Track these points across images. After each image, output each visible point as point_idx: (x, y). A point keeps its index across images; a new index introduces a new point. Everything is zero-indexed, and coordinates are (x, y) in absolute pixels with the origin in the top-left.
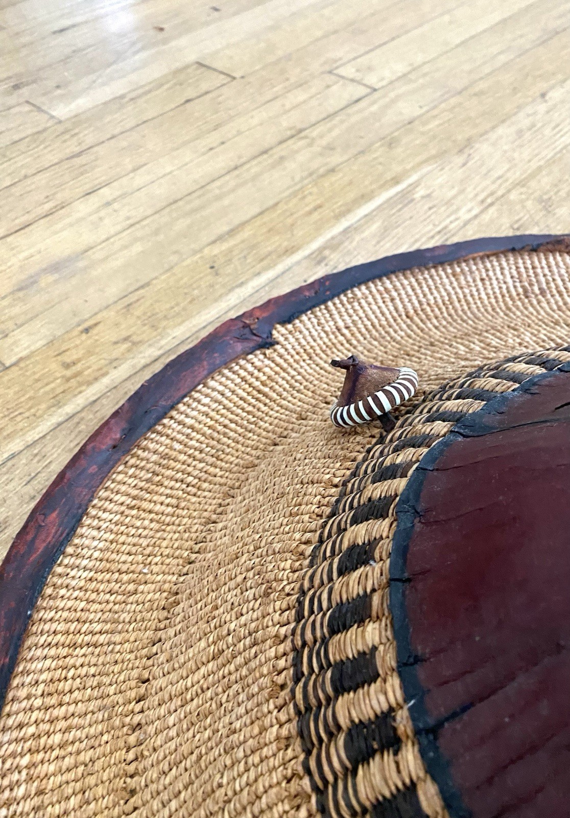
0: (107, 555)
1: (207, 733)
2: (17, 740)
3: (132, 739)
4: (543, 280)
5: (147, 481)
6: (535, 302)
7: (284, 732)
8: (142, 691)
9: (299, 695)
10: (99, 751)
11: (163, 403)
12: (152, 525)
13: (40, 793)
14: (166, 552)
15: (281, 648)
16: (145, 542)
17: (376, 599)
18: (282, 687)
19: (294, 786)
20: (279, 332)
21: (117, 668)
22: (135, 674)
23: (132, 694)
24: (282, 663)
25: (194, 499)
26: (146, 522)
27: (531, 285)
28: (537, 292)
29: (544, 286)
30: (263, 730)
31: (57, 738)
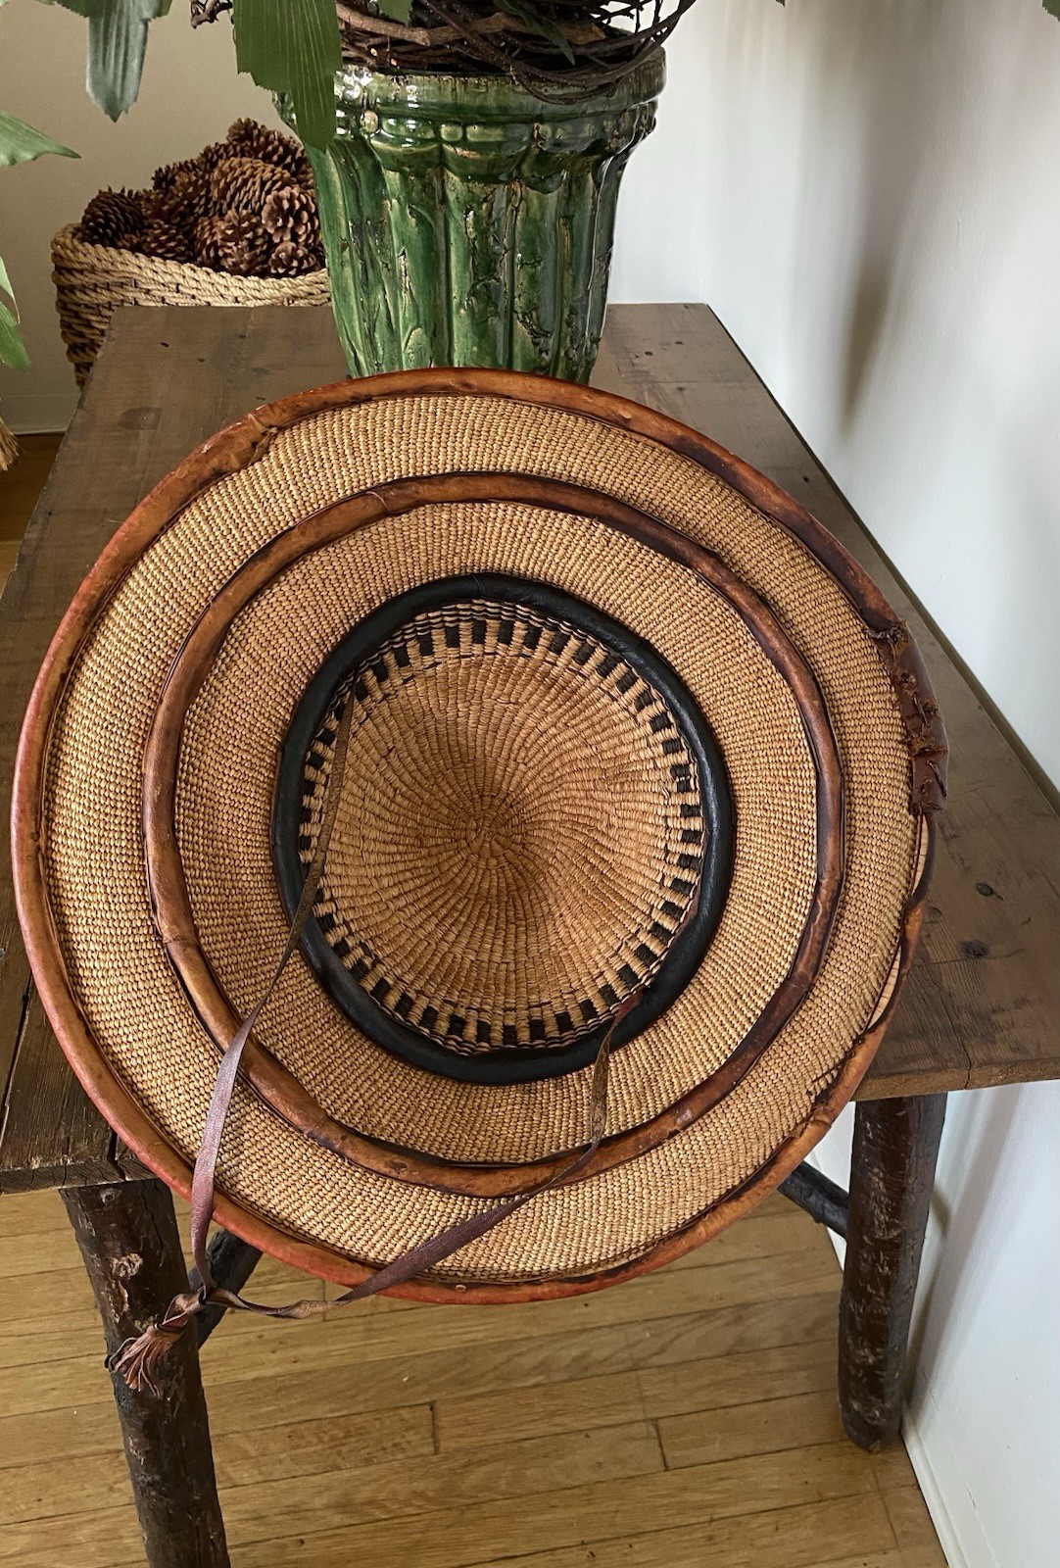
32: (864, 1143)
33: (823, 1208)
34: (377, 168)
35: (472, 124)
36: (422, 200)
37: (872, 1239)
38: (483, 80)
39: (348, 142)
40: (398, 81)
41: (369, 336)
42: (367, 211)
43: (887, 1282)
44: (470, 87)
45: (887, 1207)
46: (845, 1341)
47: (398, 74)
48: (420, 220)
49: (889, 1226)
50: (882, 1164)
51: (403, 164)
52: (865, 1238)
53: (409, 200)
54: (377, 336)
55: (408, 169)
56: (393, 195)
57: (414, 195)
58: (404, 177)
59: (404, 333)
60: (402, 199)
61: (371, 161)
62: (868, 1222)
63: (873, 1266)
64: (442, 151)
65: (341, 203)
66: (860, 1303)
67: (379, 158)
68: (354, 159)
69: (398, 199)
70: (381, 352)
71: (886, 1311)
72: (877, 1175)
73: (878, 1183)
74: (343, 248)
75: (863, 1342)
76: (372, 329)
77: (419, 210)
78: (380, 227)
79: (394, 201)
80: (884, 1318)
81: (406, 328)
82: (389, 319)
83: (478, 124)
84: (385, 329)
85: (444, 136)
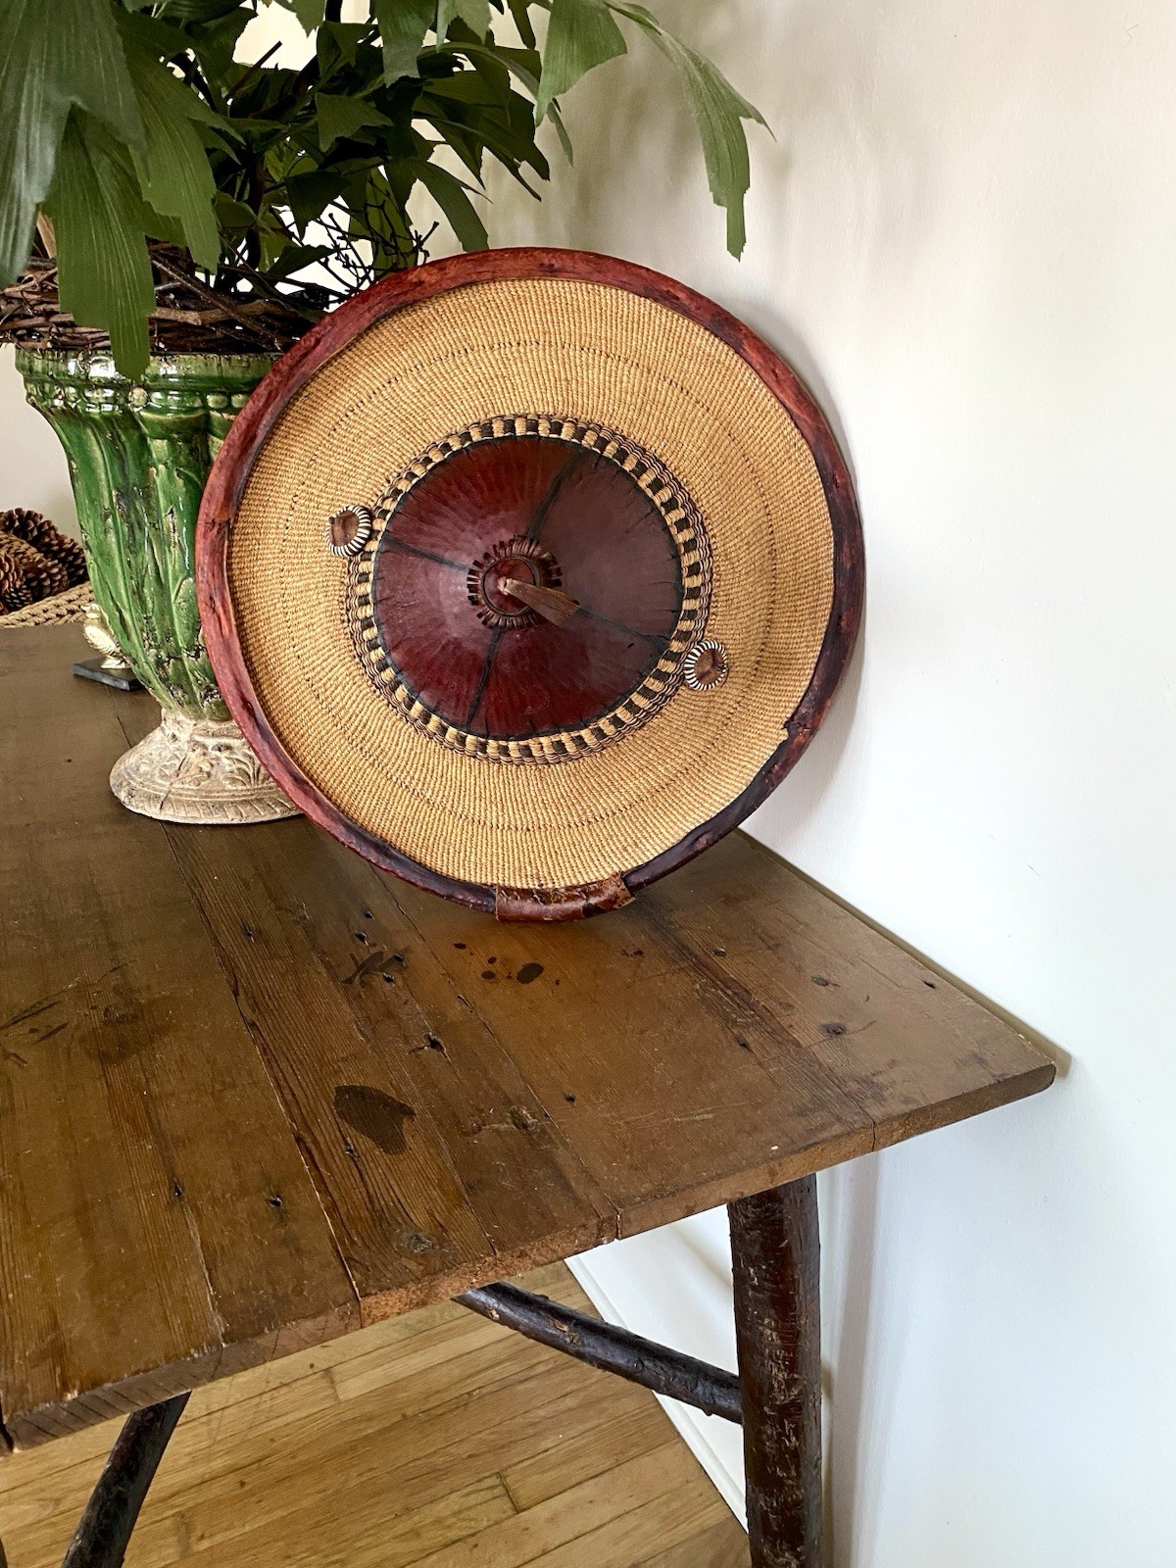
0: (816, 564)
1: (730, 499)
2: (809, 470)
3: (762, 490)
4: (627, 857)
5: (816, 612)
6: (629, 839)
7: (700, 504)
8: (767, 510)
9: (699, 515)
10: (775, 481)
11: (828, 653)
12: (802, 591)
13: (790, 458)
14: (788, 579)
15: (712, 533)
16: (801, 580)
17: (683, 550)
18: (706, 519)
19: (691, 487)
20: (784, 735)
21: (784, 516)
22: (774, 516)
23: (770, 507)
24: (710, 527)
25: (788, 614)
26: (806, 591)
27: (634, 851)
28: (628, 848)
29: (625, 853)
30: (708, 502)
31: (794, 478)
32: (750, 1293)
33: (712, 1395)
34: (143, 439)
35: (236, 393)
36: (189, 462)
37: (772, 1408)
38: (245, 357)
39: (116, 417)
40: (166, 360)
41: (138, 593)
42: (133, 477)
43: (796, 1454)
44: (234, 363)
45: (784, 1360)
46: (761, 1552)
47: (165, 355)
48: (188, 480)
49: (790, 1383)
50: (772, 1312)
51: (172, 431)
52: (766, 1409)
53: (176, 462)
54: (146, 591)
55: (176, 436)
56: (160, 461)
57: (181, 458)
58: (172, 443)
59: (174, 585)
60: (170, 464)
61: (137, 434)
62: (766, 1389)
63: (779, 1441)
64: (208, 417)
65: (103, 476)
66: (771, 1496)
67: (146, 430)
68: (120, 432)
69: (165, 464)
70: (150, 605)
71: (800, 1494)
72: (769, 1326)
73: (770, 1335)
74: (107, 517)
75: (781, 1544)
76: (140, 586)
77: (186, 472)
78: (147, 491)
79: (161, 467)
80: (798, 1503)
81: (176, 579)
82: (158, 573)
83: (242, 393)
84: (154, 583)
85: (211, 405)
